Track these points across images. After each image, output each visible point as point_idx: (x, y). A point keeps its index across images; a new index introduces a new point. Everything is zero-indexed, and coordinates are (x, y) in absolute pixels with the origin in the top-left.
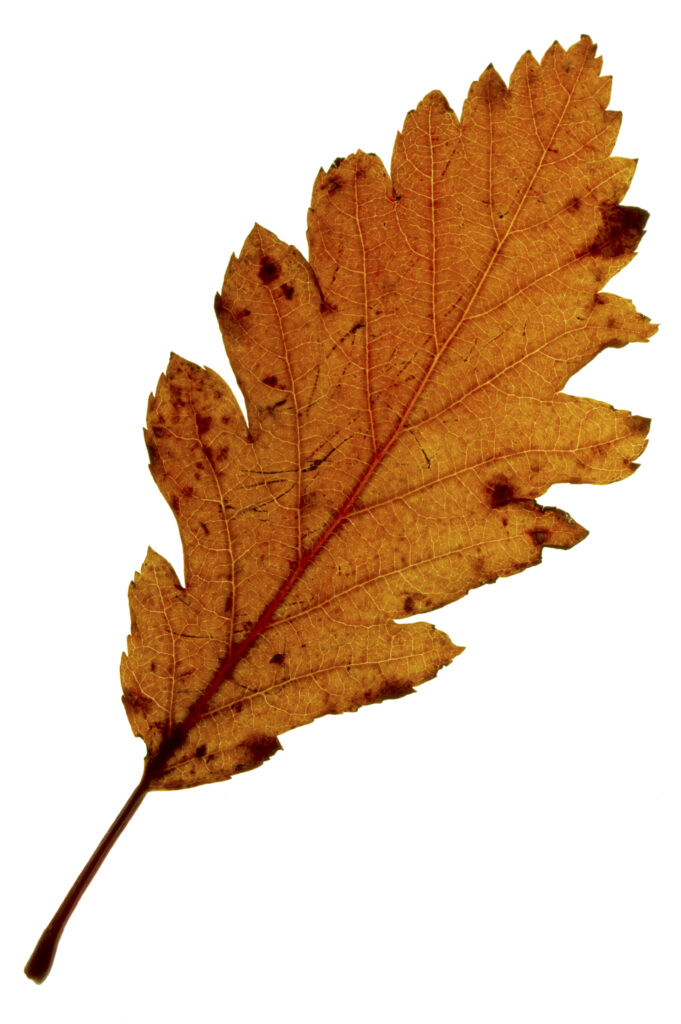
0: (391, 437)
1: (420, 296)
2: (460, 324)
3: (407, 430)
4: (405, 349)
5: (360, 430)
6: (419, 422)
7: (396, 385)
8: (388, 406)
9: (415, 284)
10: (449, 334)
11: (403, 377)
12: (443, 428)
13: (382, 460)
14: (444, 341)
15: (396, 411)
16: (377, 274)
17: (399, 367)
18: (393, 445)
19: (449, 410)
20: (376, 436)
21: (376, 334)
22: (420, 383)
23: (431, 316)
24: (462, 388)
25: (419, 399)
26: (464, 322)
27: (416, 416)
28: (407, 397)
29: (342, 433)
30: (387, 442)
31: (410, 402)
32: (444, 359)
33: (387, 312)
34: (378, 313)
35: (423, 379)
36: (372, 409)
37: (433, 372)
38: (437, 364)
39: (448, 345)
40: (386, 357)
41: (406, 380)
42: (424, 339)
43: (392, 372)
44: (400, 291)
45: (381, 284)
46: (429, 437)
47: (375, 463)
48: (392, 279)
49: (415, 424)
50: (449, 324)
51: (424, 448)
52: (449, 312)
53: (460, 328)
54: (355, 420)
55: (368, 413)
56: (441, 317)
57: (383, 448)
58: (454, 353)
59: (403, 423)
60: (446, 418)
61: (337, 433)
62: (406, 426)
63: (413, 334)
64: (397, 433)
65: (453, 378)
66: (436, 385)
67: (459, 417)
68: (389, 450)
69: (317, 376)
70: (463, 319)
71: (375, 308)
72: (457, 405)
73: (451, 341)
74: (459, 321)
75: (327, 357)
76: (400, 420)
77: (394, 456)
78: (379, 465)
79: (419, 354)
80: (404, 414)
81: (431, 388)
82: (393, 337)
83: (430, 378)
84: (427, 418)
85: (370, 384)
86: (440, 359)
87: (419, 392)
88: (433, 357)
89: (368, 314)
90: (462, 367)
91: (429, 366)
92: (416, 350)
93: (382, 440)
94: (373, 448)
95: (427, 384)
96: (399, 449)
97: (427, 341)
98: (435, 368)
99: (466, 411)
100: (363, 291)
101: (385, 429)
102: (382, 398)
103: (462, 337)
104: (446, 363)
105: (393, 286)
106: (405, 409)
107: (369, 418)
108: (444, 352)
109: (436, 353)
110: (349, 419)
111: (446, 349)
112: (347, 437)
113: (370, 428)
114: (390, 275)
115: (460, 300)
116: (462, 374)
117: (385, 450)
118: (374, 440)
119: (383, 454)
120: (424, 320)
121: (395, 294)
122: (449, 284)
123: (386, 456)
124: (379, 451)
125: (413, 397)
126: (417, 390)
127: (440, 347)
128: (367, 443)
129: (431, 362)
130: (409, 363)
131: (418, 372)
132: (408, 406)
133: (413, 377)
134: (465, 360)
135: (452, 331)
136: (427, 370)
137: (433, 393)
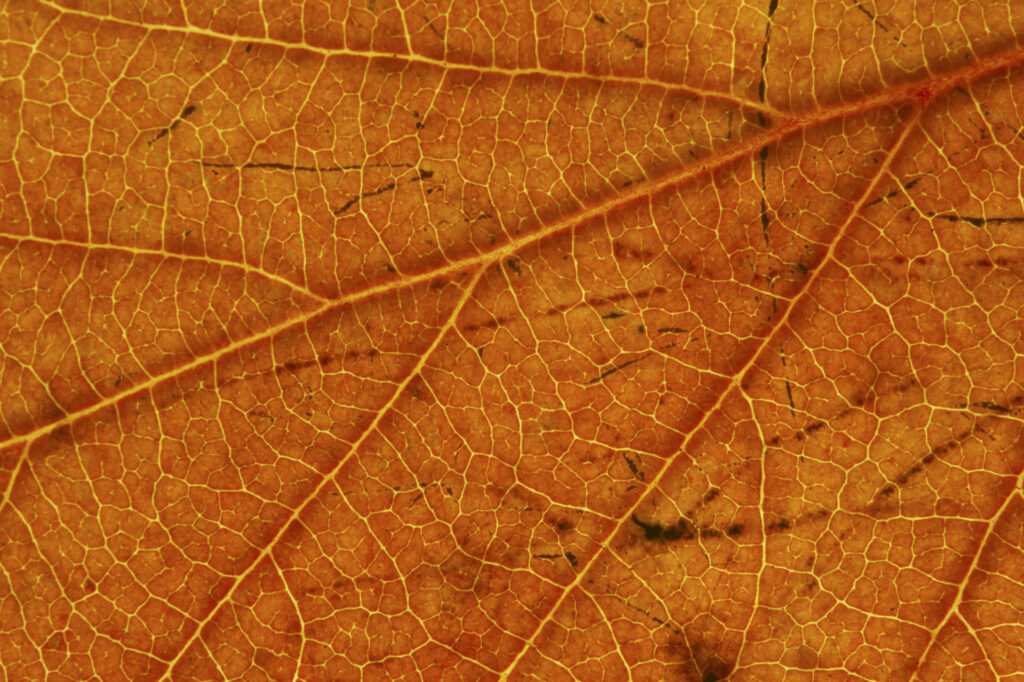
0: (836, 123)
1: (399, 475)
2: (352, 298)
3: (766, 107)
4: (576, 351)
5: (908, 217)
6: (711, 101)
7: (691, 268)
8: (766, 220)
9: (383, 524)
10: (407, 291)
11: (649, 274)
12: (658, 32)
13: (922, 74)
14: (438, 283)
15: (756, 189)
16: (469, 646)
17: (637, 313)
18: (848, 92)
19: (593, 69)
20: (878, 159)
21: (622, 467)
22: (615, 216)
23: (416, 390)
24: (502, 102)
25: (657, 169)
26: (333, 295)
27: (710, 127)
28: (688, 205)
29: (972, 252)
30: (858, 117)
31: (690, 183)
32: (483, 230)
33: (535, 505)
34: (564, 526)
35: (598, 221)
36: (822, 253)
37: (549, 217)
38: (517, 233)
39: (438, 261)
40: (650, 373)
41: (648, 255)
42: (494, 338)
43: (669, 315)
44: (443, 536)
45: (484, 606)
46: (722, 33)
47: (948, 81)
48: (434, 596)
49: (733, 106)
50: (383, 321)
51: (763, 14)
52: (353, 354)
53: (361, 285)
54: (900, 260)
55: (839, 252)
56: (388, 361)
57: (886, 109)
58: (442, 223)
59: (764, 140)
60: (624, 53)
61: (985, 264)
62: (763, 121)
63: (511, 379)
64: (805, 122)
65: (507, 153)
66: (575, 171)
67: (584, 25)
68: (872, 88)
69: (902, 480)
70: (328, 304)
71: (558, 547)
72: (560, 63)
73: (420, 268)
74: (347, 308)
75: (824, 514)
76: (764, 154)
77: (875, 55)
78: (941, 66)
79: (544, 304)
80: (739, 164)
81: (598, 175)
82: (579, 417)
83: (574, 209)
84: (681, 97)
85: (765, 332)
86: (496, 241)
87: (640, 191)
88: (511, 263)
89: (594, 546)
90: (451, 165)
91: (545, 243)
92: (546, 323)
93: (870, 135)
94: (916, 135)
95: (595, 198)
96: (839, 68)
97: (492, 324)
98: (533, 226)
99: (548, 26)
100: (551, 630)
101: (830, 161)
102: (766, 257)
103: (379, 251)
104: (490, 214)
105: (449, 571)
106: (721, 174)
107: (851, 233)
108: (468, 251)
109: (495, 267)
110: (914, 276)
111: (455, 254)
112: (965, 229)
113: (876, 200)
114: (431, 608)
115: (292, 367)
116: (470, 142)
117: (882, 99)
118: (892, 155)
119: (902, 94)
120: (445, 397)
121: (464, 542)
122: (282, 440)
123: (896, 77)
124: (906, 110)
125: (670, 190)
126: (642, 201)
127: (465, 276)
128: (920, 158)
129: (527, 252)
130: (595, 302)
131: (595, 253)
132: (705, 177)
133: (619, 249)
134: (426, 175)
135: (392, 295)
136: (561, 238)
137: (601, 156)
